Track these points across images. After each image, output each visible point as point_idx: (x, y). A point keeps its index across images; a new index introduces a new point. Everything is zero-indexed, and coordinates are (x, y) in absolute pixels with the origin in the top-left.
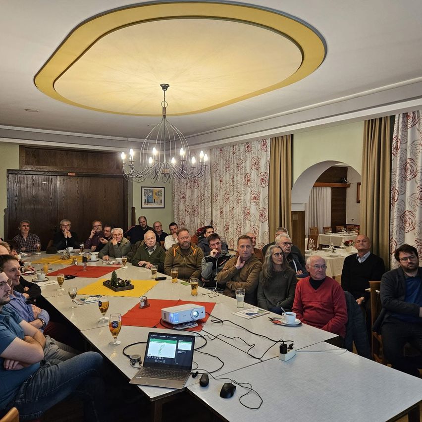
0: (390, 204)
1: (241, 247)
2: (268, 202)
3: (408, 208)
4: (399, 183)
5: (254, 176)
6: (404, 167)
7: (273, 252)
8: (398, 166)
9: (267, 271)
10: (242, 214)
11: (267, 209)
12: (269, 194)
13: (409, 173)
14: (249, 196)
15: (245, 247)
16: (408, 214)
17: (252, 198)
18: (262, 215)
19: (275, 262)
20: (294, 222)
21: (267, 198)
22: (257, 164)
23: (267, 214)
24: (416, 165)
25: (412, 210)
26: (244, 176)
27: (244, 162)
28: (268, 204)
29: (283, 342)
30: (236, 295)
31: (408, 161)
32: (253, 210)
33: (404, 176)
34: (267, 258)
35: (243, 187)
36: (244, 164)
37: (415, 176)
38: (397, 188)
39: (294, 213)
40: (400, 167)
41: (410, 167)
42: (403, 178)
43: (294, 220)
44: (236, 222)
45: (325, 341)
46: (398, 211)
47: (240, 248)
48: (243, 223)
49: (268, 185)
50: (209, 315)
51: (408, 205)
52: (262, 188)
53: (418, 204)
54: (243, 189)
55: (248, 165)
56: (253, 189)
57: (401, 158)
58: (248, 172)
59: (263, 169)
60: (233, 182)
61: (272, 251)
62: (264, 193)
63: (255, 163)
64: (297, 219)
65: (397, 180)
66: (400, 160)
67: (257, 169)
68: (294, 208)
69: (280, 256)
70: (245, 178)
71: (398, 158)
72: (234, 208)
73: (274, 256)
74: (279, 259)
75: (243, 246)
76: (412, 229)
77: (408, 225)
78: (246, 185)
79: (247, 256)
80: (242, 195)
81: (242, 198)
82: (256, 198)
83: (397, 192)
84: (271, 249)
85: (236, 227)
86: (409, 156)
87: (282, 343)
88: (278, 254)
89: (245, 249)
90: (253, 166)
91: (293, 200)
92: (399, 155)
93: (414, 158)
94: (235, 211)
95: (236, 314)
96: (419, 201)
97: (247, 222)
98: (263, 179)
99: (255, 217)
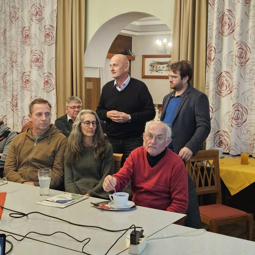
0: (206, 64)
1: (37, 115)
2: (56, 64)
3: (225, 68)
4: (216, 39)
5: (35, 29)
6: (221, 20)
7: (83, 119)
8: (215, 19)
9: (76, 144)
10: (19, 83)
11: (54, 75)
12: (56, 54)
13: (227, 27)
14: (28, 57)
15: (44, 115)
16: (225, 75)
17: (33, 60)
18: (47, 82)
19: (85, 132)
20: (88, 91)
21: (54, 59)
22: (39, 14)
23: (54, 81)
24: (234, 17)
25: (229, 71)
26: (20, 30)
27: (20, 10)
28: (56, 67)
29: (135, 228)
30: (39, 178)
31: (227, 13)
32: (35, 75)
33: (221, 31)
34: (75, 126)
35: (19, 44)
36: (20, 14)
37: (233, 31)
38: (214, 45)
39: (88, 80)
40: (217, 20)
41: (228, 20)
42: (221, 33)
43: (88, 89)
44: (9, 94)
45: (174, 223)
46: (214, 72)
47: (36, 117)
48: (20, 93)
49: (54, 42)
50: (3, 208)
51: (225, 64)
52: (46, 47)
53: (237, 63)
54: (20, 48)
55: (26, 15)
56: (34, 48)
57: (218, 9)
58: (27, 24)
59: (47, 22)
60: (5, 38)
61: (82, 117)
62: (49, 53)
63: (37, 13)
64: (92, 88)
65: (214, 36)
66: (217, 11)
67: (40, 20)
68: (87, 74)
69: (91, 126)
70: (22, 32)
71: (216, 9)
72: (8, 74)
73: (83, 125)
74: (90, 130)
75: (40, 114)
76: (229, 92)
77: (224, 88)
78: (23, 43)
79: (46, 127)
80: (19, 56)
81: (19, 60)
82: (38, 60)
83: (213, 49)
84: (82, 114)
85: (10, 100)
86: (227, 7)
87: (133, 229)
88: (88, 123)
89: (44, 117)
90: (34, 18)
91: (87, 63)
92: (216, 5)
93: (232, 9)
94: (8, 78)
95: (42, 203)
96: (237, 59)
97: (26, 92)
98: (48, 34)
99: (38, 86)
